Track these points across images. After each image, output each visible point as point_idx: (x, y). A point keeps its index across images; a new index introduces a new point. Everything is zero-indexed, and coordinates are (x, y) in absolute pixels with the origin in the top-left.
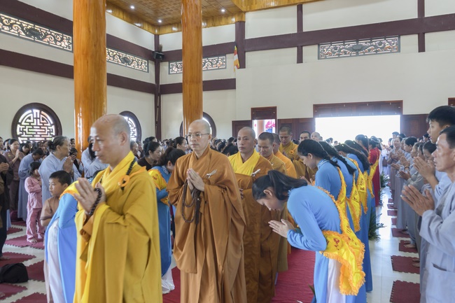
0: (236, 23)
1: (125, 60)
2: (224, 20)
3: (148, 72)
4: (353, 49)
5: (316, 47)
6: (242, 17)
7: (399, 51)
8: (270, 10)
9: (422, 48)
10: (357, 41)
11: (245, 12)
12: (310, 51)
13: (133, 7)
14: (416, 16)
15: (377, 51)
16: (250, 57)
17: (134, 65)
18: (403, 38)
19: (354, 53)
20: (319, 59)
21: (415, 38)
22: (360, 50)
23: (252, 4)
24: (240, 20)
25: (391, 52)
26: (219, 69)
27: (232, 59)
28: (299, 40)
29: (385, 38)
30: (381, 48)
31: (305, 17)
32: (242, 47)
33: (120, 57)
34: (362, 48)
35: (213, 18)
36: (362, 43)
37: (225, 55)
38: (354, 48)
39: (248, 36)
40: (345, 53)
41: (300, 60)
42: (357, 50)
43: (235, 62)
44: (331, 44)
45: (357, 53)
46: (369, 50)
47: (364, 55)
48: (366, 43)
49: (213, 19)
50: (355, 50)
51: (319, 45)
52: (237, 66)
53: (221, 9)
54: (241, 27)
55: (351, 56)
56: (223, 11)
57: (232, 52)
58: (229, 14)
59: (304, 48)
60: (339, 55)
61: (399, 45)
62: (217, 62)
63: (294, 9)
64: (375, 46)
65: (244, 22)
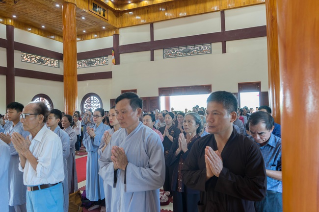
0: (113, 35)
1: (40, 61)
2: (106, 33)
3: (59, 67)
4: (184, 52)
5: (162, 50)
6: (116, 32)
7: (211, 53)
8: (134, 27)
9: (224, 51)
10: (186, 46)
11: (119, 28)
12: (158, 53)
13: (43, 27)
14: (220, 31)
15: (198, 53)
16: (123, 57)
17: (48, 63)
18: (213, 44)
19: (184, 54)
20: (164, 58)
21: (220, 44)
22: (188, 52)
23: (123, 23)
25: (207, 53)
26: (104, 65)
27: (111, 58)
28: (152, 46)
29: (203, 44)
30: (201, 51)
31: (155, 31)
32: (117, 51)
33: (36, 59)
34: (190, 51)
35: (100, 32)
36: (189, 48)
37: (107, 56)
38: (185, 51)
39: (121, 44)
40: (180, 54)
41: (152, 59)
42: (187, 52)
43: (113, 60)
44: (171, 48)
45: (187, 54)
46: (194, 52)
47: (191, 55)
48: (191, 48)
50: (185, 52)
51: (164, 49)
52: (114, 63)
53: (103, 26)
54: (116, 38)
55: (183, 56)
56: (104, 28)
57: (111, 54)
58: (108, 31)
59: (154, 51)
60: (176, 55)
61: (211, 49)
62: (103, 60)
63: (149, 26)
64: (197, 49)
65: (119, 35)
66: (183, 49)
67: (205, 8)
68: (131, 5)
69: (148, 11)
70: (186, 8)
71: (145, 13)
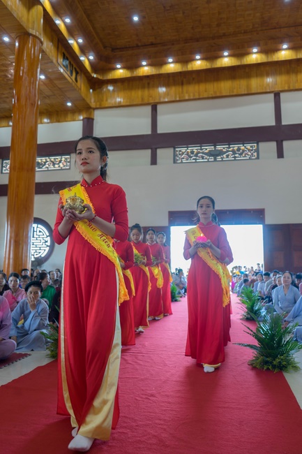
0: (83, 120)
2: (70, 116)
4: (210, 154)
5: (171, 150)
6: (90, 114)
7: (258, 158)
9: (280, 154)
10: (215, 146)
11: (94, 109)
12: (164, 154)
14: (273, 123)
15: (235, 157)
18: (261, 144)
19: (212, 159)
20: (175, 162)
21: (273, 145)
22: (218, 155)
23: (102, 101)
24: (88, 116)
25: (250, 159)
26: (62, 169)
28: (153, 142)
29: (243, 144)
30: (240, 154)
31: (160, 119)
34: (221, 153)
35: (57, 113)
36: (219, 148)
37: (69, 154)
38: (212, 153)
40: (203, 158)
41: (154, 161)
42: (215, 155)
44: (188, 147)
45: (215, 160)
46: (228, 156)
47: (222, 161)
48: (224, 148)
49: (57, 115)
51: (175, 148)
53: (67, 101)
54: (89, 124)
55: (208, 161)
56: (69, 104)
58: (76, 110)
59: (158, 150)
60: (196, 159)
61: (257, 151)
62: (60, 161)
63: (148, 109)
64: (233, 151)
65: (93, 119)
66: (209, 148)
67: (248, 87)
68: (120, 72)
69: (149, 84)
70: (216, 84)
71: (143, 87)
